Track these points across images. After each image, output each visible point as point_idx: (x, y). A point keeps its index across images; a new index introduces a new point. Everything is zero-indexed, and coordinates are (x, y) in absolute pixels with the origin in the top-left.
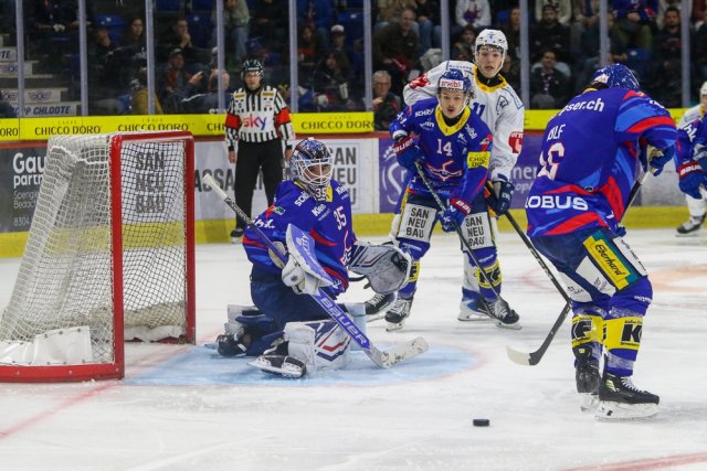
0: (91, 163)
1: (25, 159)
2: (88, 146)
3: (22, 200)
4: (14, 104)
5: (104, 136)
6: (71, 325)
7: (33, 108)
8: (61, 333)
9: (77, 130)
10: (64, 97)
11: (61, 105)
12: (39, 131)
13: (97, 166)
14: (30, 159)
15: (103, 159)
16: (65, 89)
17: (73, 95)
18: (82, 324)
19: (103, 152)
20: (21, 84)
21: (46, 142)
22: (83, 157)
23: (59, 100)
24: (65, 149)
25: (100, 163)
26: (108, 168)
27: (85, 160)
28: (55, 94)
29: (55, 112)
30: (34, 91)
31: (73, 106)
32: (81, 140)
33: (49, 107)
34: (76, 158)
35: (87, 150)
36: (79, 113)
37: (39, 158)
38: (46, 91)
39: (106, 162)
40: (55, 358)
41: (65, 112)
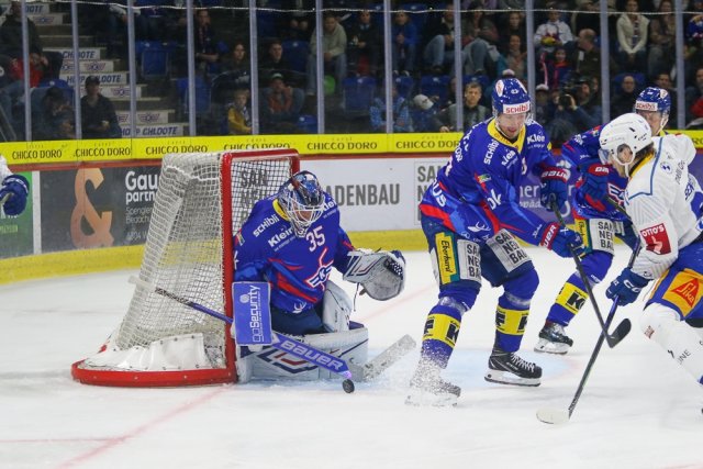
0: (203, 180)
1: (136, 177)
2: (201, 163)
3: (134, 216)
4: (123, 125)
5: (215, 154)
6: (186, 333)
7: (142, 129)
8: (176, 340)
9: (187, 149)
10: (172, 119)
11: (168, 126)
12: (150, 151)
13: (209, 182)
14: (141, 177)
15: (214, 175)
16: (173, 111)
17: (179, 116)
18: (196, 331)
19: (214, 169)
20: (133, 106)
21: (160, 160)
22: (196, 174)
23: (167, 121)
24: (178, 169)
25: (212, 179)
26: (220, 183)
27: (198, 177)
28: (164, 115)
29: (162, 133)
30: (144, 113)
31: (180, 126)
32: (194, 158)
33: (157, 127)
34: (189, 176)
35: (199, 167)
36: (186, 133)
37: (150, 176)
38: (155, 113)
39: (217, 178)
40: (171, 363)
41: (174, 133)
